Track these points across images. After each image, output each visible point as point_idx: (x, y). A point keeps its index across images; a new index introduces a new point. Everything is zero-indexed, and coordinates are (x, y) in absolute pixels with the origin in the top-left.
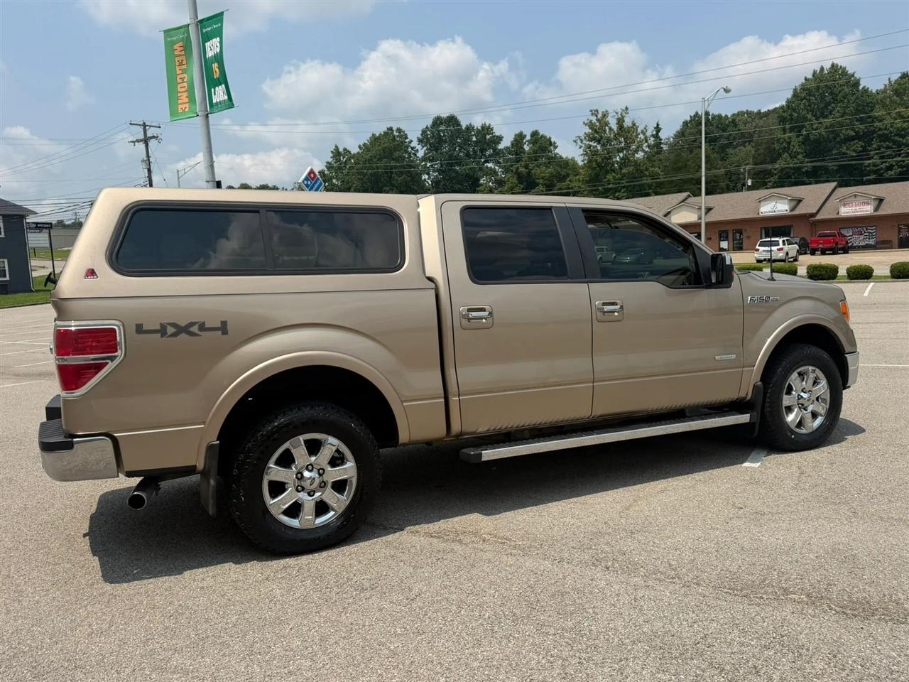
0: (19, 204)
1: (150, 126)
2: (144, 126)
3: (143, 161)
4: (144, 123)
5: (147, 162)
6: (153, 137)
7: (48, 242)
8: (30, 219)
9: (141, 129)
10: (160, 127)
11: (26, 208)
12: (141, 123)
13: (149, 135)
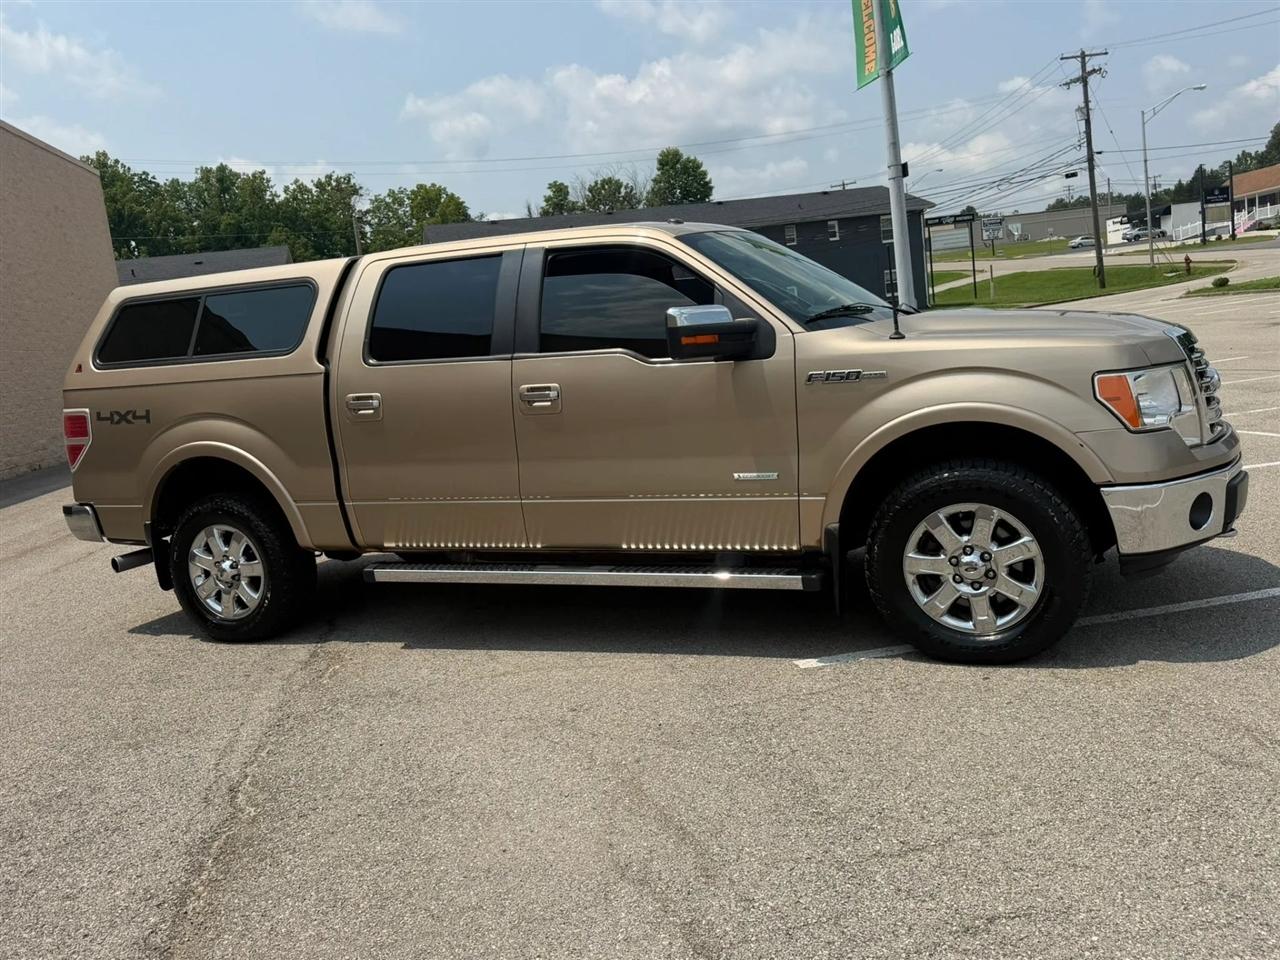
0: (917, 195)
1: (1091, 55)
2: (1083, 56)
3: (1079, 109)
4: (1083, 53)
5: (1085, 111)
6: (1094, 71)
7: (968, 239)
8: (929, 214)
9: (1077, 63)
10: (1106, 53)
11: (924, 201)
12: (1079, 54)
13: (1089, 68)
